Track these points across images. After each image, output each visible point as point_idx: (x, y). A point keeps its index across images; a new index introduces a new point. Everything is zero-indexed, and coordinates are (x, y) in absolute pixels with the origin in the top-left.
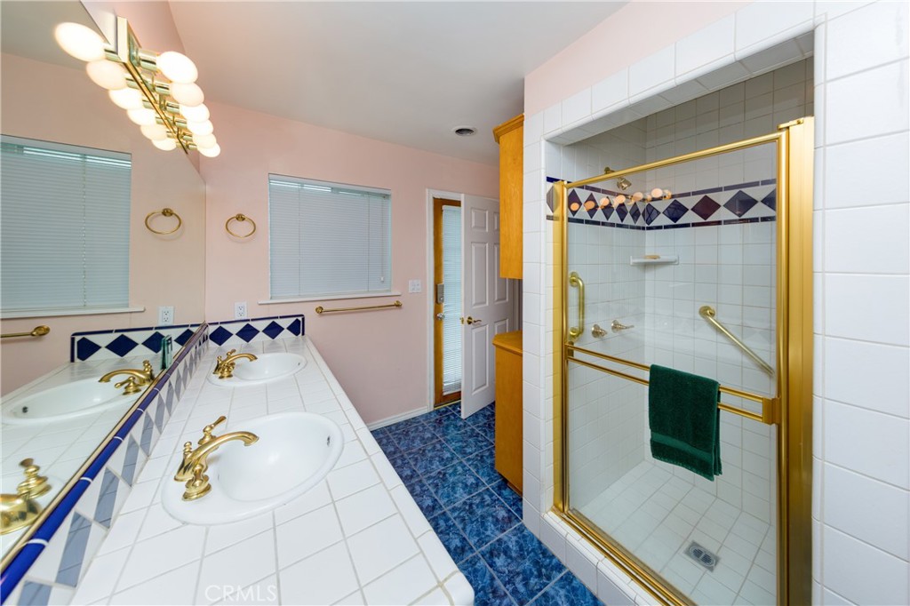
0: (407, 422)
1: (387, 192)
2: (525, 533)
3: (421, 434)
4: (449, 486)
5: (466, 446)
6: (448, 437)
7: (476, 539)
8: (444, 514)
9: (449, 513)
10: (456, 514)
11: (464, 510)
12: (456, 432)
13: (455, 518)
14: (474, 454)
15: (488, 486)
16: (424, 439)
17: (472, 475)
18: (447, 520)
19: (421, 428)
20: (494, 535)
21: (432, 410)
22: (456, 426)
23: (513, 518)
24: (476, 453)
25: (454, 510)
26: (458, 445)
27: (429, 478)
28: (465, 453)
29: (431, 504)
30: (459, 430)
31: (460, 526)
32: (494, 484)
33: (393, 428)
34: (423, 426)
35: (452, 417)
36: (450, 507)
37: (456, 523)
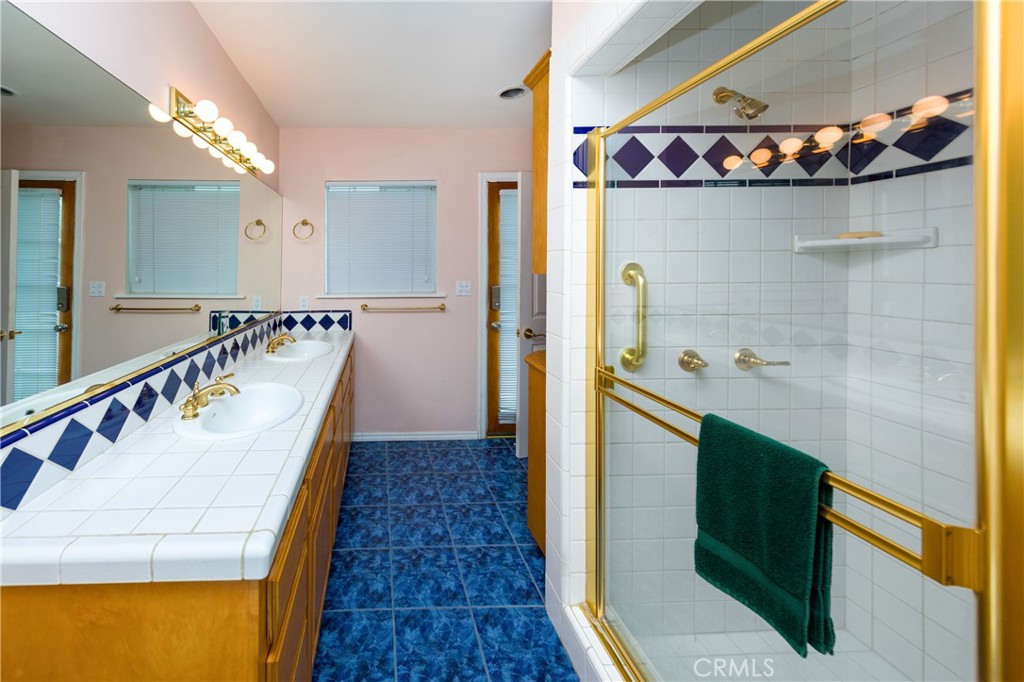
0: (451, 443)
1: (432, 183)
2: (543, 620)
3: (461, 460)
4: (467, 524)
5: (508, 490)
6: (490, 473)
7: (475, 594)
8: (451, 550)
9: (455, 552)
10: (464, 556)
11: (475, 556)
12: (502, 470)
13: (460, 560)
14: (514, 502)
15: (516, 545)
16: (461, 465)
17: (501, 524)
18: (451, 557)
19: (463, 453)
20: (499, 602)
21: (484, 436)
22: (504, 464)
23: (534, 595)
24: (517, 501)
25: (463, 551)
26: (498, 484)
27: (450, 507)
28: (504, 497)
29: (440, 534)
30: (507, 469)
31: (462, 571)
32: (525, 545)
33: (435, 444)
34: (467, 451)
35: (505, 452)
36: (460, 546)
37: (460, 565)
